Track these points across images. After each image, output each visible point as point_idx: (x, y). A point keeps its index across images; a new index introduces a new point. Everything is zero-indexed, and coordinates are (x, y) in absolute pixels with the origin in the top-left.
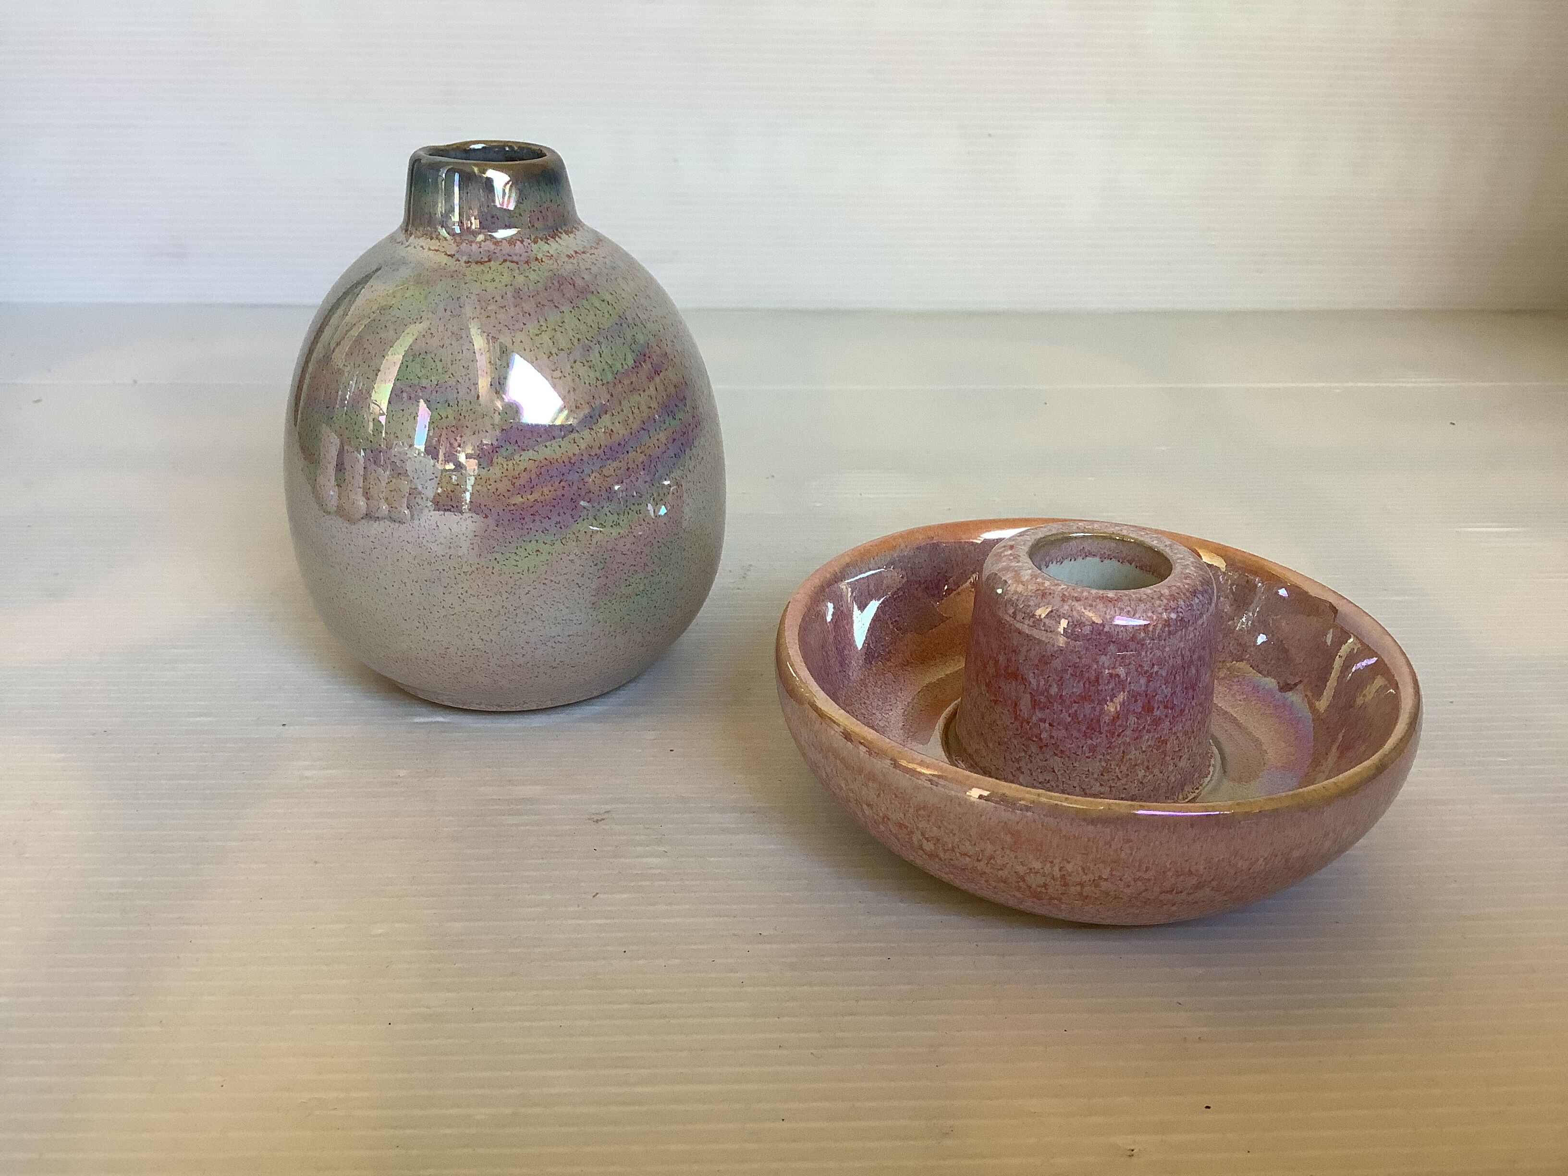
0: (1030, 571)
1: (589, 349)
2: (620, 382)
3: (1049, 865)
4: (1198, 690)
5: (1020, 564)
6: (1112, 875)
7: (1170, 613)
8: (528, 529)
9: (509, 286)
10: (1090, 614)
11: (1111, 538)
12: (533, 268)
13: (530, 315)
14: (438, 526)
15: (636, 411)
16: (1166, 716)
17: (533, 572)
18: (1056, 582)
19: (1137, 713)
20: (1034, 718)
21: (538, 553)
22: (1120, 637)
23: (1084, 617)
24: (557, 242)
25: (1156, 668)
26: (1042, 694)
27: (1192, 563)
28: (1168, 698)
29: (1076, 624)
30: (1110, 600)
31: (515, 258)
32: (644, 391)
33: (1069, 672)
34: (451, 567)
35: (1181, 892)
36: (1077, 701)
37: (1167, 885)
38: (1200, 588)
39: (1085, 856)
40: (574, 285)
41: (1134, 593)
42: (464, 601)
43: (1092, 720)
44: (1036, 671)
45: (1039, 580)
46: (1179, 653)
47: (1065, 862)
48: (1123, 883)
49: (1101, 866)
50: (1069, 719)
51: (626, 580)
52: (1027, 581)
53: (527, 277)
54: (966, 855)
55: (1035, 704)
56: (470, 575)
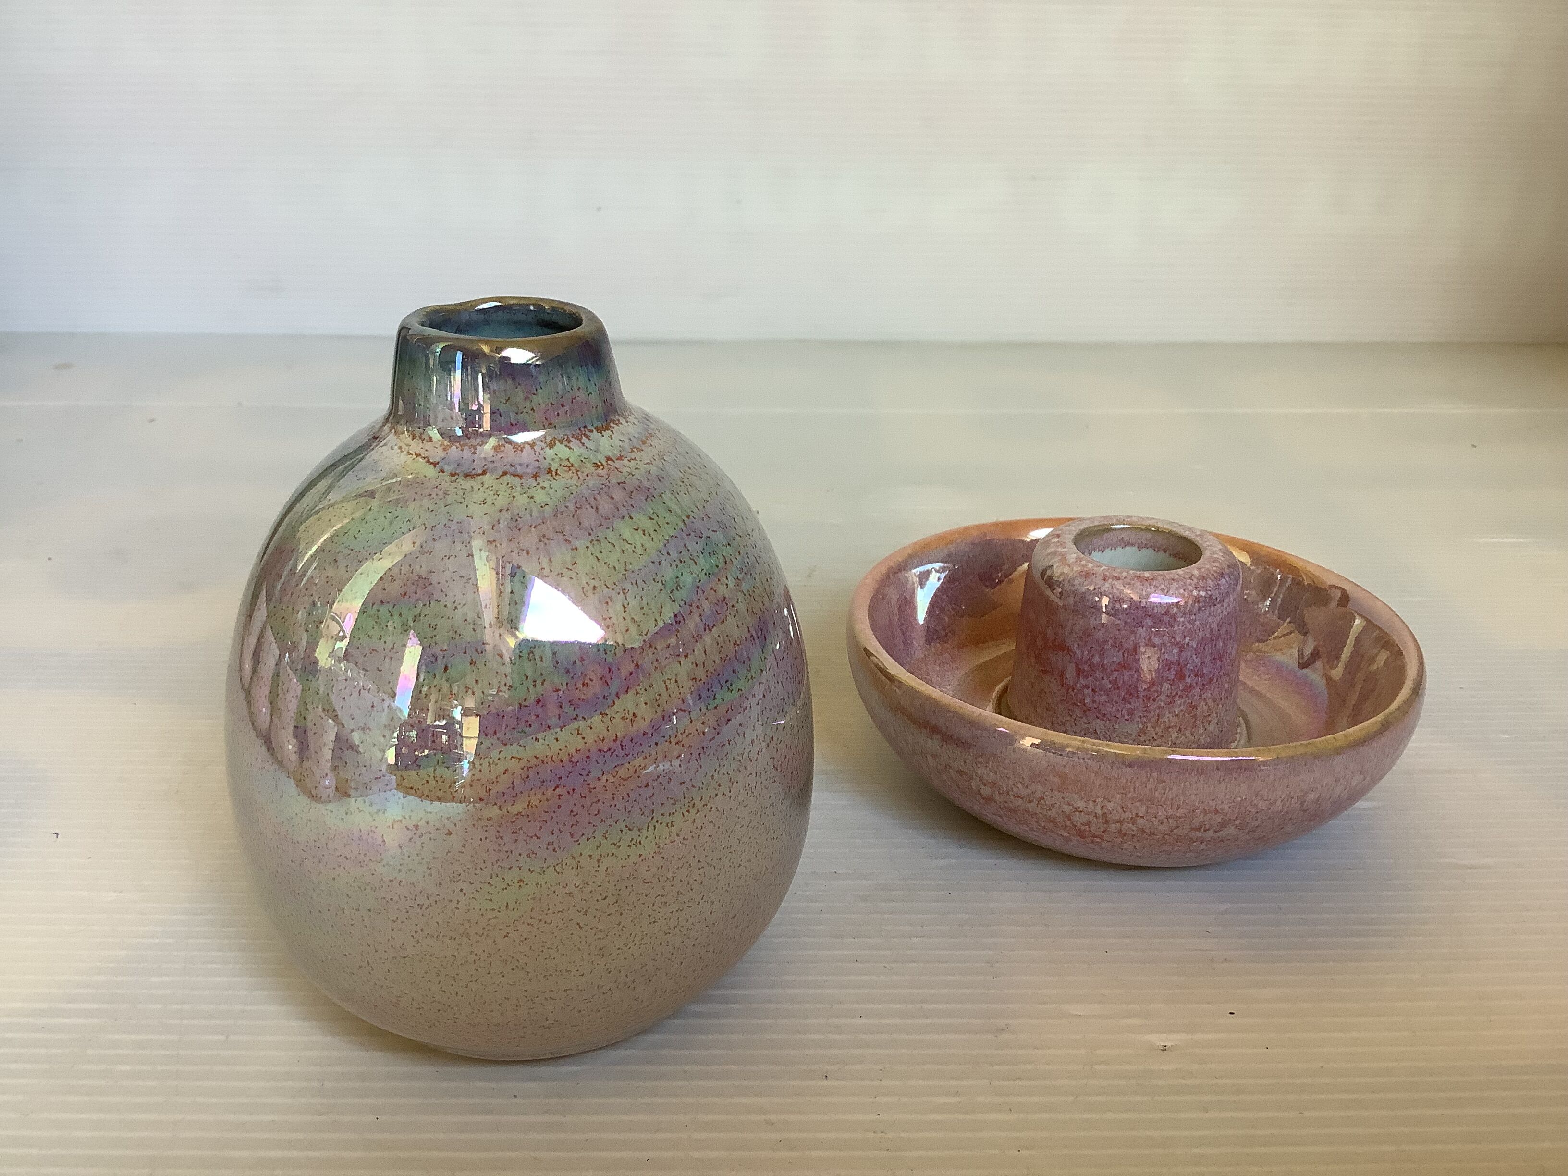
0: (1075, 555)
1: (609, 601)
2: (651, 646)
3: (1091, 803)
4: (1225, 661)
5: (1065, 550)
6: (1147, 813)
7: (1199, 591)
8: (507, 852)
9: (504, 512)
10: (1127, 591)
11: (1147, 529)
12: (541, 484)
13: (528, 553)
14: (384, 841)
15: (672, 686)
16: (1196, 683)
17: (514, 909)
18: (1098, 564)
19: (1170, 680)
20: (1079, 685)
21: (521, 884)
22: (1156, 611)
23: (1123, 594)
24: (583, 444)
25: (1187, 639)
26: (1086, 663)
27: (1220, 549)
28: (1198, 667)
29: (1116, 600)
30: (1147, 579)
31: (519, 468)
32: (686, 656)
33: (1109, 643)
34: (401, 897)
35: (1209, 830)
36: (1117, 669)
37: (1196, 823)
38: (1227, 570)
39: (1124, 796)
40: (597, 508)
41: (1167, 574)
42: (418, 942)
43: (1130, 686)
44: (1080, 643)
45: (1083, 562)
46: (1208, 627)
47: (1106, 802)
48: (1157, 821)
49: (1138, 804)
50: (1110, 686)
51: (649, 916)
52: (1072, 563)
53: (532, 497)
54: (1018, 797)
55: (1079, 672)
56: (426, 908)
